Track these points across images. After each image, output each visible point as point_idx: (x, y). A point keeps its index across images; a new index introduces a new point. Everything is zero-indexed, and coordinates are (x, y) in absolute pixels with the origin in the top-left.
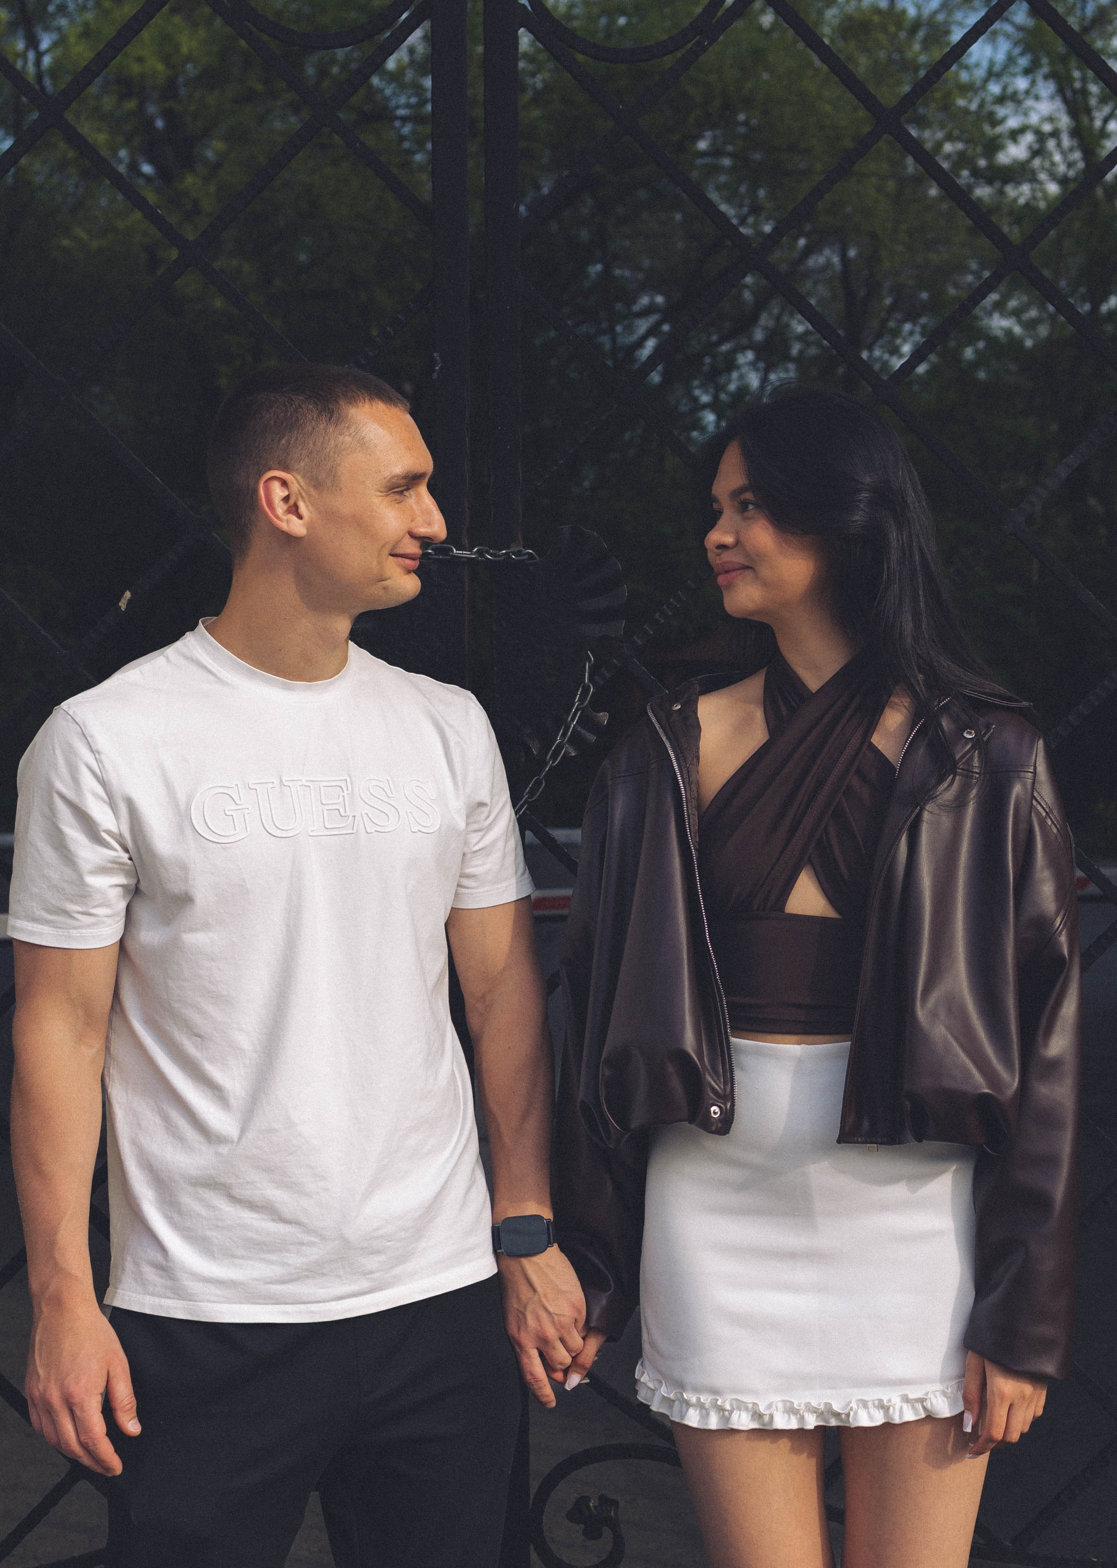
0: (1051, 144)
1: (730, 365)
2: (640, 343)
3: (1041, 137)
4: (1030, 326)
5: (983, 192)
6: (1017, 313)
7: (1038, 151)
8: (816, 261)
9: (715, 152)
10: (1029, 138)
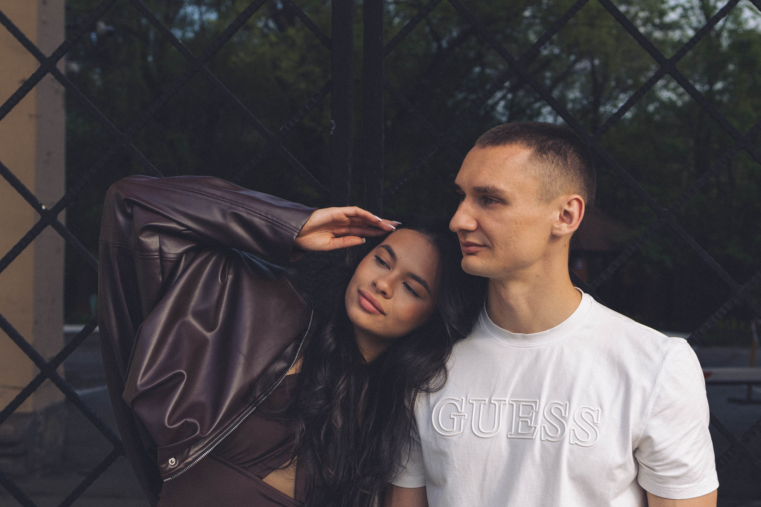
0: (690, 13)
1: (539, 113)
2: (497, 103)
3: (685, 9)
4: (680, 95)
5: (658, 34)
6: (674, 90)
7: (685, 16)
8: (580, 66)
9: (533, 16)
10: (679, 11)
